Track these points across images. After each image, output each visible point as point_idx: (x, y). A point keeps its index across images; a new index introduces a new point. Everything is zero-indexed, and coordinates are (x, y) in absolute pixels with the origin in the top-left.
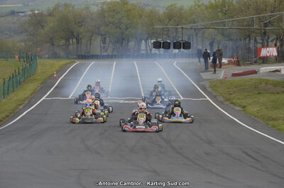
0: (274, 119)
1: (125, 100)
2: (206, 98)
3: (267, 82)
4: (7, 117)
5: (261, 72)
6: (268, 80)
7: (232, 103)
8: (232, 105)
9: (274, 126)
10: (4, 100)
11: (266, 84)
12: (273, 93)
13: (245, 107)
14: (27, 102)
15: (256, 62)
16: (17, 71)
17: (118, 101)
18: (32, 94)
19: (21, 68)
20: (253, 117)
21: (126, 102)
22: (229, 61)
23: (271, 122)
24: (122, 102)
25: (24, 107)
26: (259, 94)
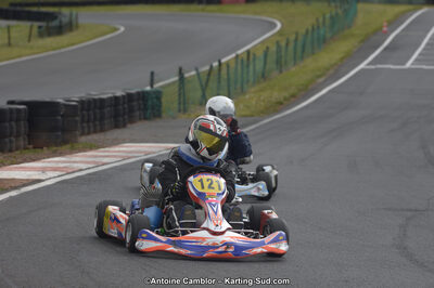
4: (293, 96)
10: (293, 69)
14: (331, 72)
16: (321, 20)
18: (342, 59)
19: (328, 16)
25: (325, 81)
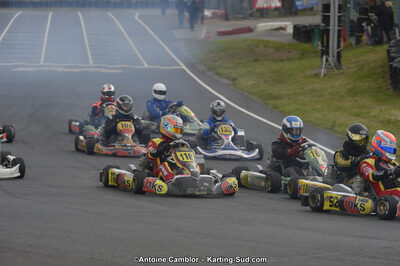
0: (275, 98)
1: (65, 67)
2: (179, 65)
3: (266, 44)
5: (259, 29)
6: (268, 42)
7: (217, 74)
8: (217, 77)
9: (275, 107)
11: (266, 46)
12: (274, 60)
13: (234, 80)
15: (251, 16)
17: (54, 69)
20: (246, 94)
21: (67, 70)
22: (213, 14)
23: (272, 102)
24: (60, 69)
26: (256, 60)
